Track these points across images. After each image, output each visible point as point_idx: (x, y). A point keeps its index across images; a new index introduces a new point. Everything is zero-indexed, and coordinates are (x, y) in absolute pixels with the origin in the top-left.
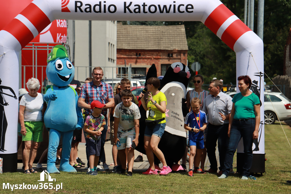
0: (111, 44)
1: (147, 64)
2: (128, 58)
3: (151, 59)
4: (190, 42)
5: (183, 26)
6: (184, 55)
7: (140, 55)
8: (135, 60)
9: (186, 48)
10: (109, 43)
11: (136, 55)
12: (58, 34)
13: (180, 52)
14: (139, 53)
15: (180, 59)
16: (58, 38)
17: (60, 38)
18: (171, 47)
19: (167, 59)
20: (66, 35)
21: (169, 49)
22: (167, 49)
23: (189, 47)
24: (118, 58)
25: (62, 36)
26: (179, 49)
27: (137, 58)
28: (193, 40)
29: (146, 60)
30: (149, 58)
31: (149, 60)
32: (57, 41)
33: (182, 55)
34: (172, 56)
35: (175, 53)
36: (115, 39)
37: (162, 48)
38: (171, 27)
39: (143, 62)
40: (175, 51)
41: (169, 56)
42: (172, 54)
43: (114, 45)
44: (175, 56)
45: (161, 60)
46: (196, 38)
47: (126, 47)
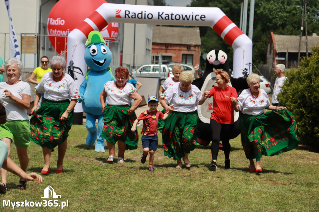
0: (149, 39)
1: (173, 54)
2: (160, 49)
3: (175, 50)
4: (202, 39)
5: (198, 28)
6: (198, 48)
7: (168, 47)
8: (164, 51)
9: (200, 43)
10: (147, 39)
11: (166, 47)
12: (112, 32)
13: (195, 46)
14: (167, 46)
15: (195, 51)
16: (112, 34)
17: (114, 34)
18: (190, 43)
19: (187, 50)
20: (118, 32)
21: (188, 44)
22: (187, 44)
23: (202, 43)
24: (153, 49)
25: (115, 33)
26: (195, 44)
27: (166, 49)
28: (205, 38)
29: (172, 51)
30: (174, 50)
31: (174, 51)
32: (111, 36)
33: (197, 48)
34: (190, 49)
35: (192, 46)
36: (151, 36)
37: (183, 43)
38: (190, 29)
39: (170, 52)
40: (192, 45)
41: (188, 48)
42: (190, 47)
43: (150, 40)
44: (192, 48)
45: (182, 51)
46: (207, 37)
47: (158, 41)
